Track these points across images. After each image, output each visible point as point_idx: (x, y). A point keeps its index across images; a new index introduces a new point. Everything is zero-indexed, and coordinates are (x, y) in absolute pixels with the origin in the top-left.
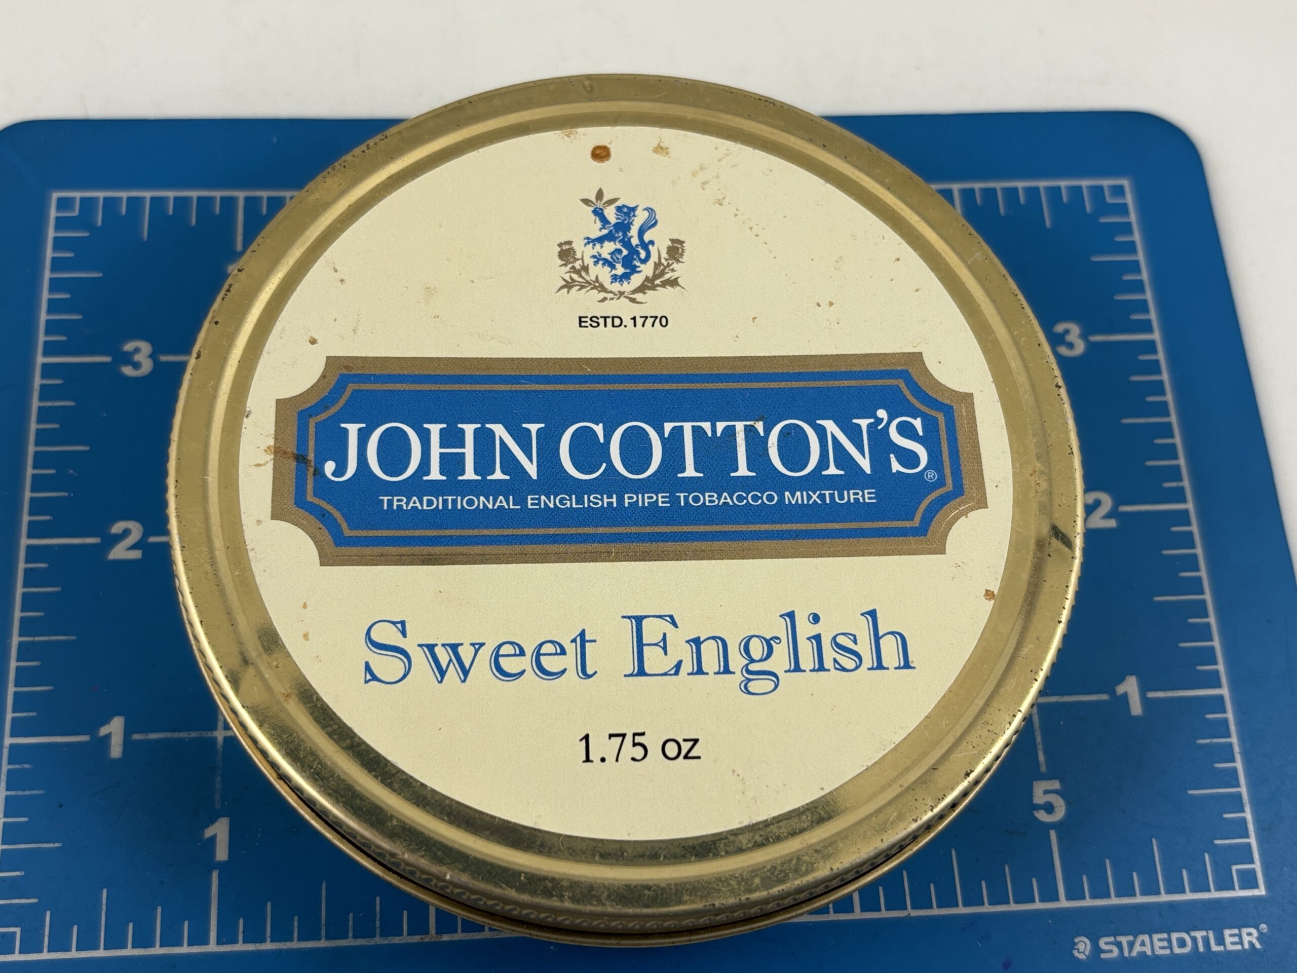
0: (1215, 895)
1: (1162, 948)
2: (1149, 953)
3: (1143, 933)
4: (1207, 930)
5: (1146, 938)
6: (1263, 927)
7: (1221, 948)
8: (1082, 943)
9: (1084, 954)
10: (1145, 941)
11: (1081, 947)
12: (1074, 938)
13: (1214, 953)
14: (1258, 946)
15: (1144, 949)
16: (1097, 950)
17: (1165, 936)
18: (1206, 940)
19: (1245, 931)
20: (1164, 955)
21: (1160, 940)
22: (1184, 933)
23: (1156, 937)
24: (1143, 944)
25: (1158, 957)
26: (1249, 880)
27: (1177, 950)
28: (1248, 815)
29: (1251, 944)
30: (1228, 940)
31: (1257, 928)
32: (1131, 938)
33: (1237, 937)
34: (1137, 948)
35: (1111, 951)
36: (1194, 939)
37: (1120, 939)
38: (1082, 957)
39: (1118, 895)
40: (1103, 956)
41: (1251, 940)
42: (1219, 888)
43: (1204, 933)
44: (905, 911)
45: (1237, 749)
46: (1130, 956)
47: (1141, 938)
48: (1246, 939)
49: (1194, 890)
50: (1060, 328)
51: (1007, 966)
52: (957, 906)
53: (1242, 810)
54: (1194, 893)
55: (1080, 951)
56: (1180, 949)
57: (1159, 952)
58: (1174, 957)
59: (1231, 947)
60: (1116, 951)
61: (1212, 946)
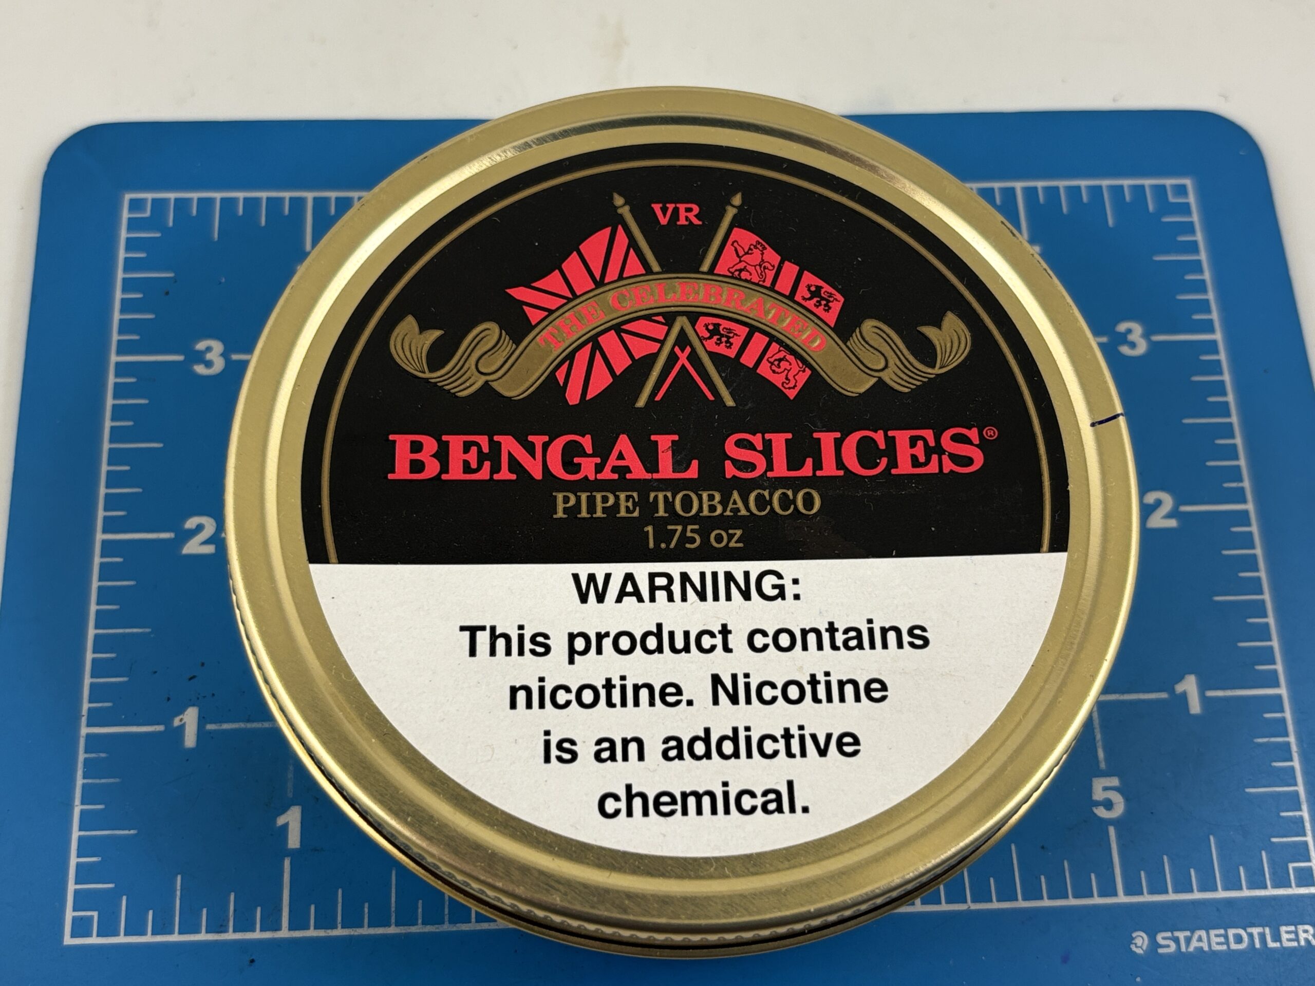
0: (1271, 892)
1: (1218, 944)
2: (1206, 948)
3: (1201, 928)
4: (1263, 926)
5: (1203, 933)
7: (1277, 945)
8: (1141, 938)
9: (1142, 949)
10: (1203, 938)
11: (1139, 941)
12: (1132, 932)
13: (1274, 950)
15: (1201, 944)
16: (1154, 945)
17: (1222, 931)
18: (1262, 936)
19: (1301, 928)
20: (1221, 951)
21: (1217, 936)
22: (1240, 930)
23: (1213, 933)
24: (1200, 939)
25: (1214, 953)
26: (1305, 878)
27: (1234, 946)
28: (1305, 813)
29: (1307, 940)
30: (1285, 937)
32: (1188, 933)
33: (1293, 934)
34: (1194, 944)
35: (1168, 946)
36: (1251, 936)
37: (1177, 934)
38: (1139, 951)
39: (1176, 891)
40: (1160, 951)
41: (1307, 937)
42: (1276, 886)
43: (1260, 930)
44: (965, 904)
45: (1294, 748)
46: (1187, 952)
47: (1198, 933)
48: (1302, 936)
49: (1251, 887)
50: (1122, 327)
51: (1065, 959)
52: (1017, 900)
53: (1300, 809)
54: (1251, 891)
55: (1138, 945)
56: (1237, 945)
57: (1217, 948)
58: (1231, 953)
59: (1287, 944)
60: (1173, 946)
61: (1268, 943)
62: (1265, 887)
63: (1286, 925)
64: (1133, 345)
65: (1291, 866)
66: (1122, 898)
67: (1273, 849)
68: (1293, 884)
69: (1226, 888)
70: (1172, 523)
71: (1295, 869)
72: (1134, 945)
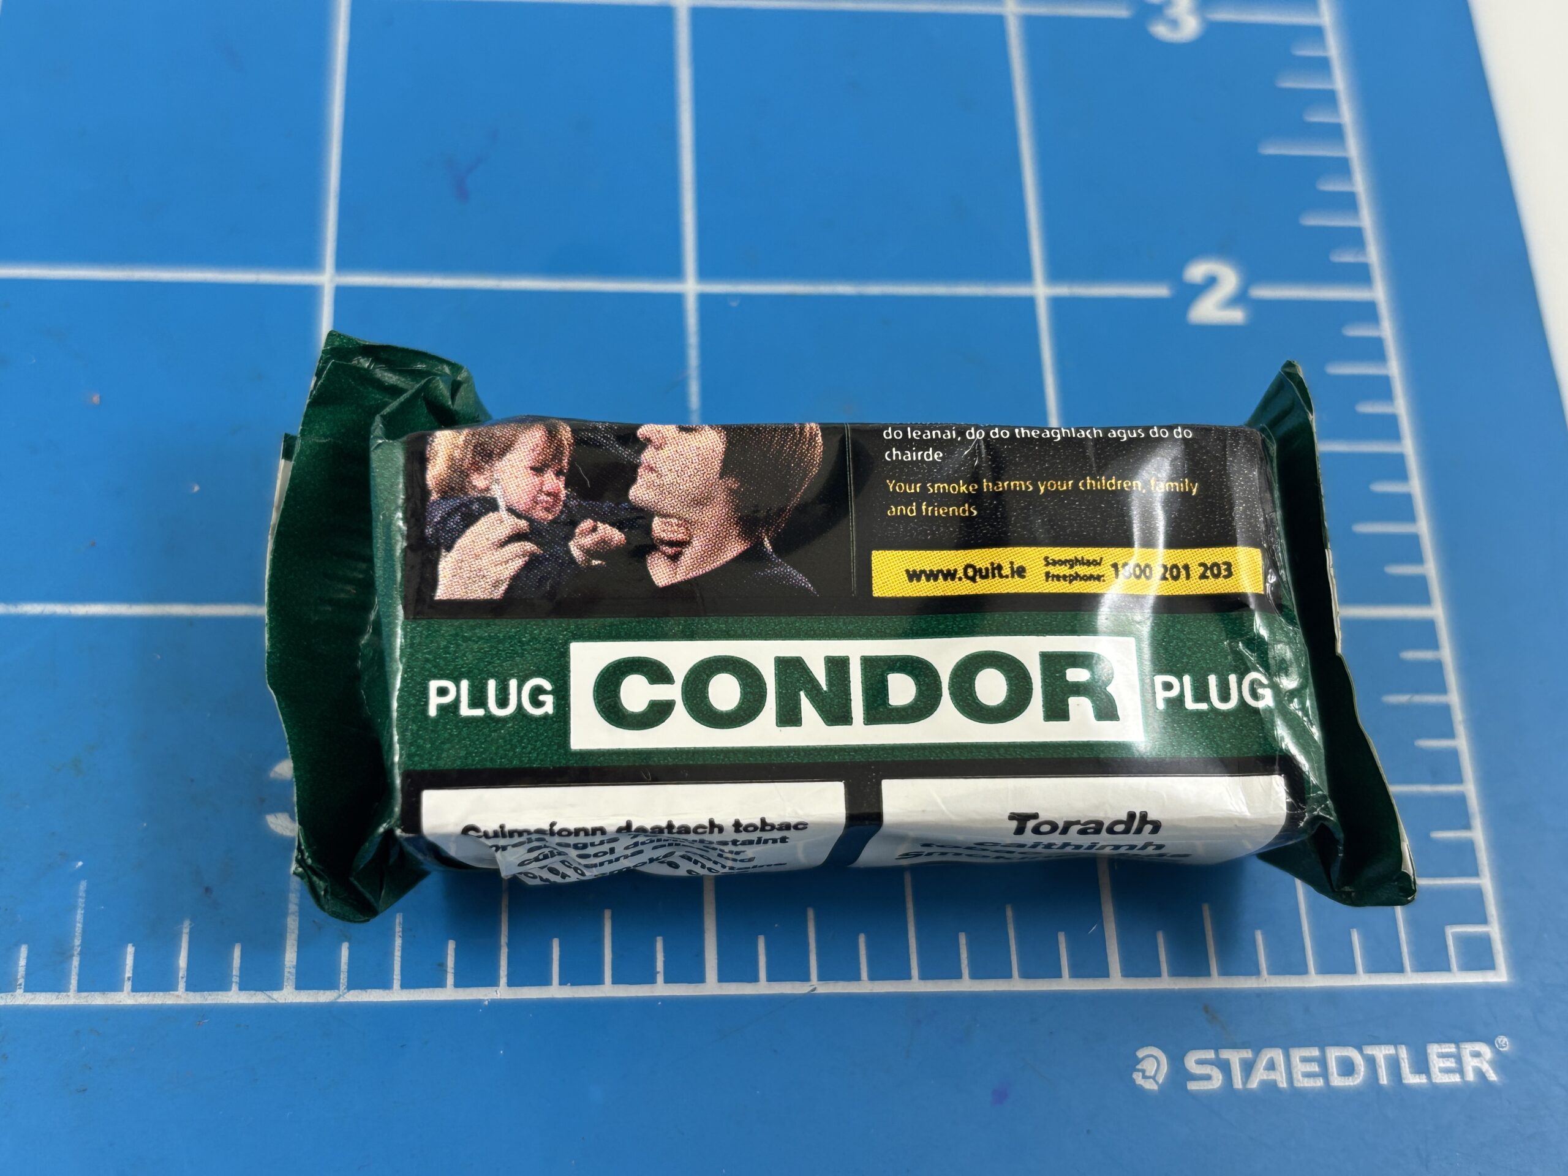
0: (1411, 979)
1: (1308, 1075)
2: (1283, 1084)
3: (1273, 1045)
4: (1395, 1043)
5: (1277, 1055)
6: (1503, 1041)
7: (1422, 1079)
8: (1155, 1060)
9: (1157, 1082)
11: (1150, 1067)
12: (1137, 1049)
13: (1409, 1088)
14: (1492, 1076)
15: (1272, 1076)
16: (1179, 1074)
17: (1315, 1052)
18: (1394, 1065)
19: (1468, 1048)
20: (1313, 1089)
21: (1305, 1060)
22: (1351, 1049)
23: (1297, 1054)
24: (1271, 1066)
25: (1297, 1093)
26: (1477, 955)
27: (1337, 1081)
28: (1478, 835)
29: (1480, 1073)
30: (1437, 1064)
32: (1247, 1054)
33: (1453, 1060)
34: (1260, 1075)
35: (1208, 1078)
36: (1371, 1062)
37: (1225, 1054)
38: (1150, 1086)
39: (1225, 972)
40: (1193, 1086)
41: (1479, 1065)
42: (1424, 965)
43: (1390, 1050)
44: (805, 984)
45: (1458, 716)
46: (1245, 1089)
47: (1267, 1055)
48: (1470, 1064)
49: (1373, 968)
51: (1000, 1096)
52: (909, 977)
53: (1467, 826)
54: (1373, 975)
55: (1147, 1074)
56: (1343, 1079)
57: (1302, 1083)
58: (1331, 1094)
60: (1217, 1080)
61: (1404, 1076)
62: (1400, 970)
63: (1440, 1041)
65: (1451, 931)
66: (1118, 982)
68: (1454, 964)
69: (1323, 970)
70: (1236, 316)
71: (1457, 937)
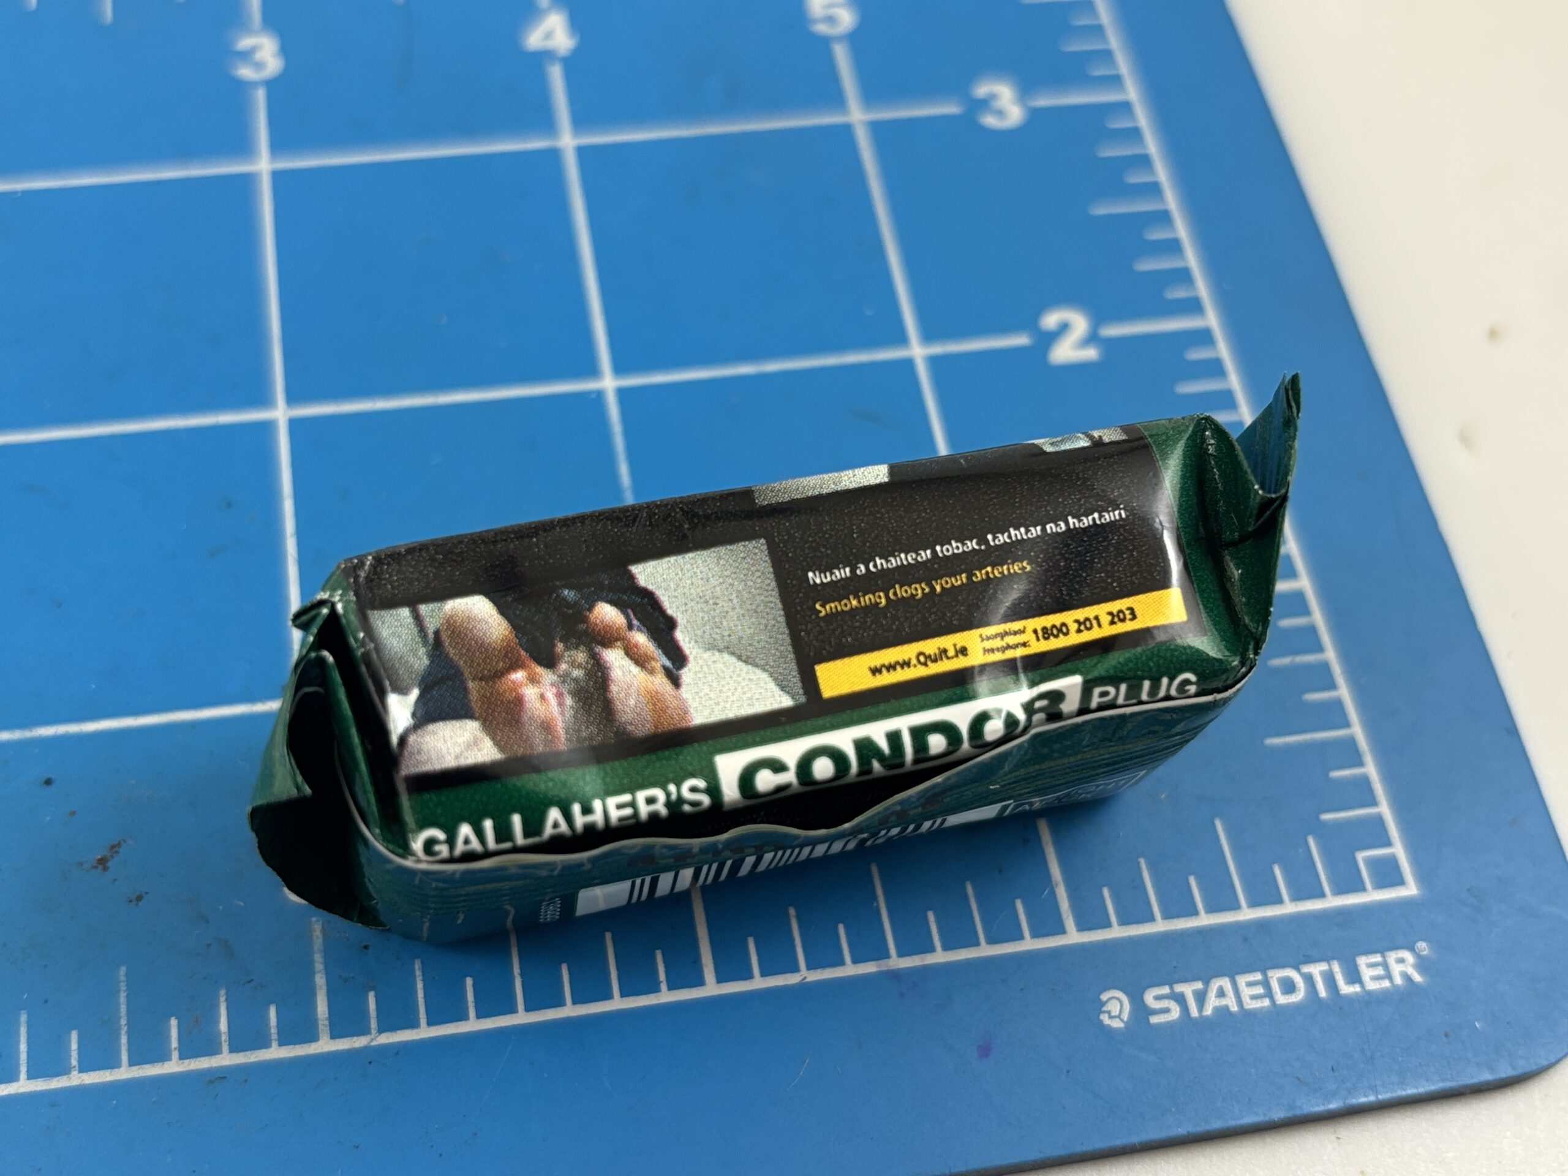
0: (1333, 902)
1: (1254, 997)
2: (1234, 1008)
3: (1220, 974)
4: (1327, 959)
5: (1225, 983)
6: (1422, 946)
7: (1356, 988)
8: (1117, 1001)
9: (1122, 1020)
10: (1225, 989)
11: (1114, 1007)
12: (1101, 993)
14: (1417, 978)
15: (1224, 1002)
16: (1141, 1012)
17: (1258, 976)
18: (1329, 978)
19: (1392, 956)
20: (1260, 1009)
21: (1250, 984)
22: (1289, 969)
23: (1242, 980)
25: (1250, 1014)
26: (1387, 873)
27: (1281, 999)
28: (1371, 769)
29: (1407, 977)
30: (1367, 973)
31: (1411, 949)
32: (1199, 985)
33: (1380, 968)
34: (1212, 1002)
35: (1167, 1011)
36: (1309, 979)
37: (1179, 988)
38: (1117, 1024)
39: (1167, 916)
40: (1154, 1020)
41: (1404, 969)
42: (1341, 889)
43: (1323, 966)
44: (795, 974)
45: (1337, 670)
46: (1201, 1017)
47: (1216, 984)
48: (1396, 969)
49: (1298, 897)
50: (982, 90)
51: (985, 1051)
52: (888, 956)
53: (1360, 763)
54: (1298, 903)
55: (1113, 1014)
56: (1287, 997)
57: (1251, 1005)
58: (1277, 1011)
59: (1372, 986)
60: (1175, 1010)
61: (1340, 987)
62: (1322, 895)
64: (1000, 113)
65: (1361, 856)
66: (1073, 936)
67: (1325, 833)
68: (1368, 885)
69: (1254, 903)
70: (1091, 354)
71: (1370, 862)
72: (1106, 1015)
